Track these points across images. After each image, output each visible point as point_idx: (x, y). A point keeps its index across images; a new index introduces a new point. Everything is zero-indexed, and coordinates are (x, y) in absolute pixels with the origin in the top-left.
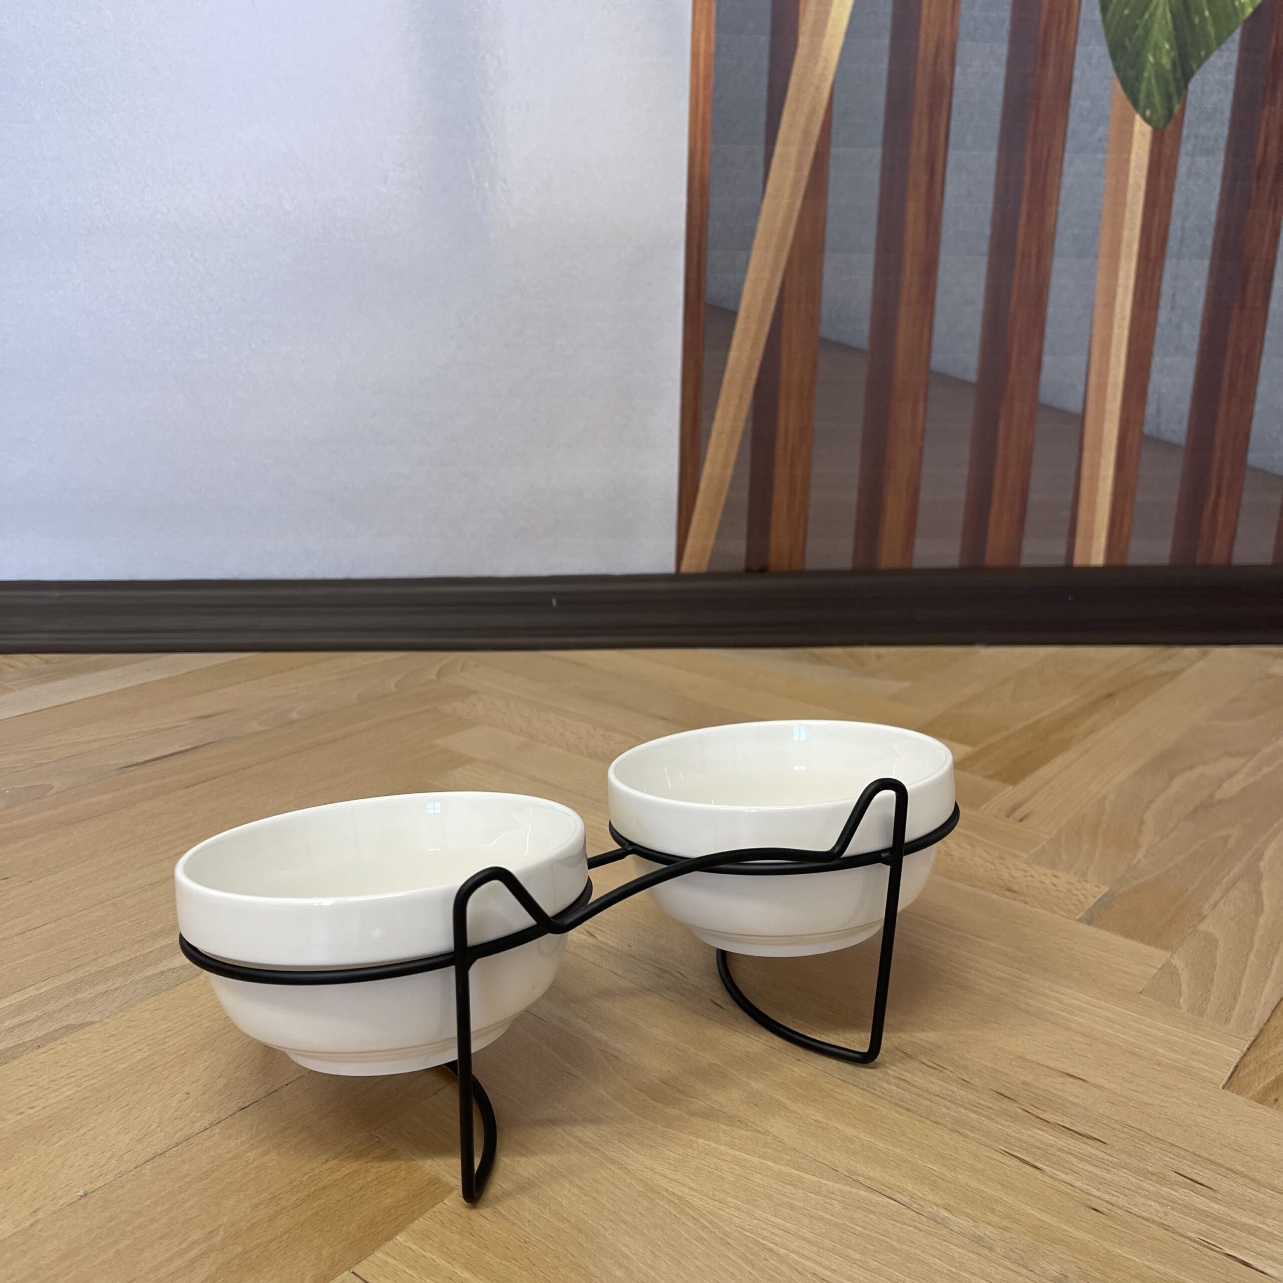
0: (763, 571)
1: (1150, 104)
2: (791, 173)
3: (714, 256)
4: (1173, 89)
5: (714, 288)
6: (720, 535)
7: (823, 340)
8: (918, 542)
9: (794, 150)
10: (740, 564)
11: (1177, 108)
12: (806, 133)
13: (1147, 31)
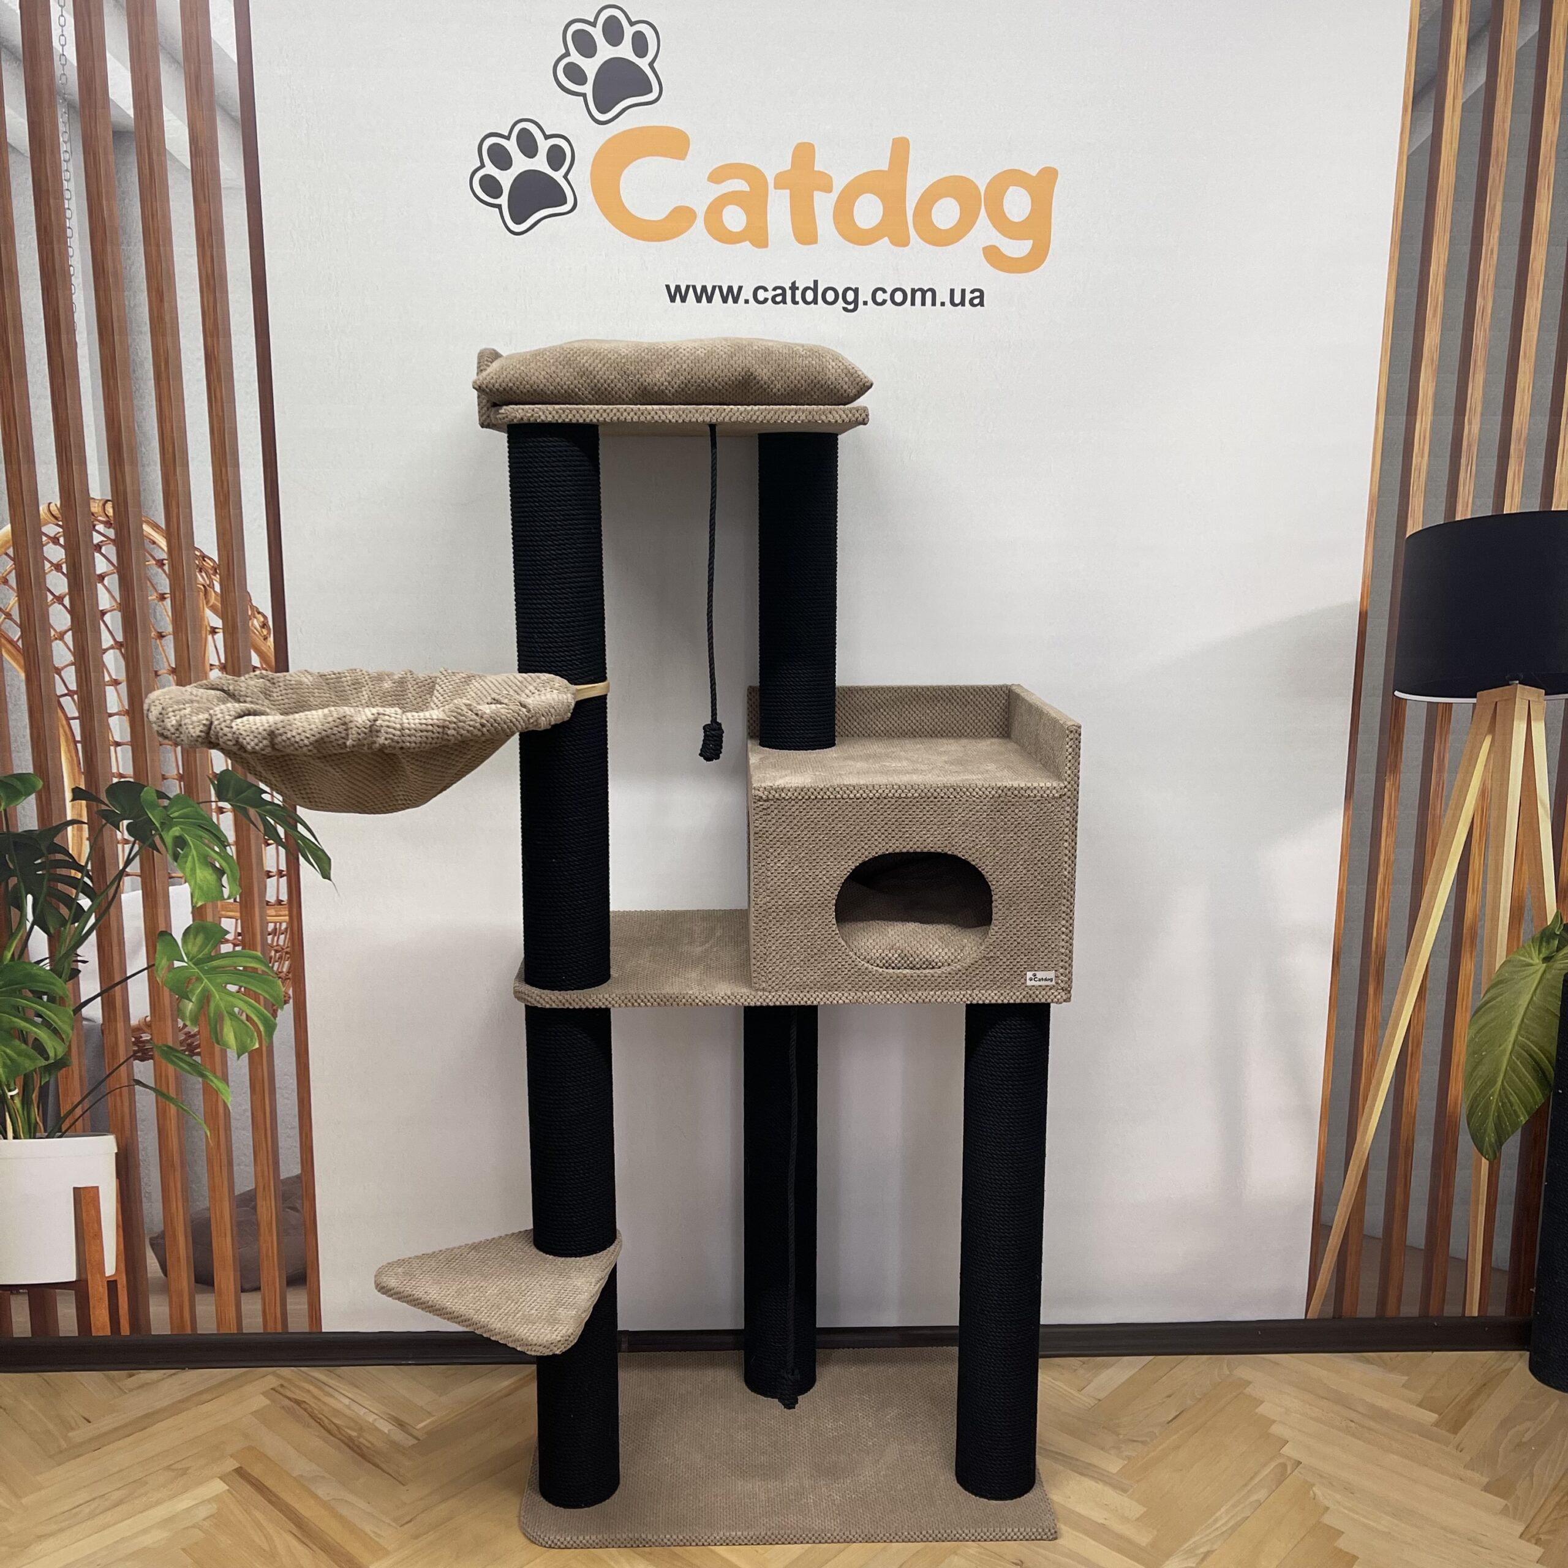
0: (1340, 1317)
1: (1487, 1153)
2: (1353, 1179)
3: (1324, 1208)
4: (1496, 1148)
5: (1324, 1219)
6: (1323, 1305)
7: (1365, 1236)
8: (1402, 1307)
9: (1355, 1172)
10: (1332, 1315)
11: (1498, 1155)
12: (1359, 1167)
13: (1485, 1130)
